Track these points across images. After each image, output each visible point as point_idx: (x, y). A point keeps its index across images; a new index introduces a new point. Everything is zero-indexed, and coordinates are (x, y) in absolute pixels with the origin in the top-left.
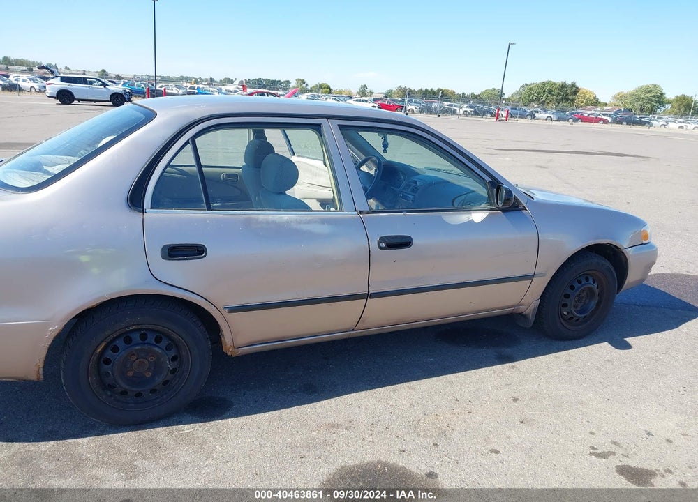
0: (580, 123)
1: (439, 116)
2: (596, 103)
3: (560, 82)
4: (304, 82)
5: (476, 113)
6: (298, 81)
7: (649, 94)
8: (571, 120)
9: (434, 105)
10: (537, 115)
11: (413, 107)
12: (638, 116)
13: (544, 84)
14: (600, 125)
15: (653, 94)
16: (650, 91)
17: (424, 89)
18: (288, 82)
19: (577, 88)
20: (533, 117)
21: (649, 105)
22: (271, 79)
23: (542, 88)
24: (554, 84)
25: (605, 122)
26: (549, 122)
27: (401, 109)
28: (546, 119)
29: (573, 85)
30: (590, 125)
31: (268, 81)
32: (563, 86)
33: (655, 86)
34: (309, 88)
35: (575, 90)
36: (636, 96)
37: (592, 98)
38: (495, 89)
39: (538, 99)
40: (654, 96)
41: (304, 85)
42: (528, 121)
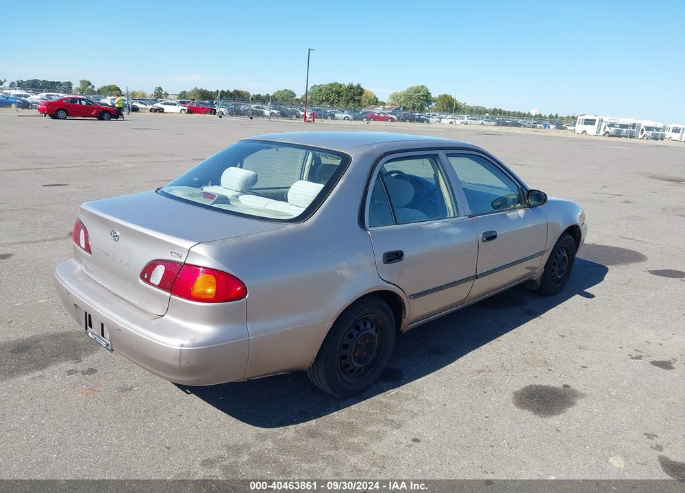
0: (372, 123)
1: (251, 118)
2: (376, 102)
3: (347, 84)
4: (89, 84)
5: (283, 115)
6: (83, 82)
7: (418, 94)
8: (365, 119)
9: (242, 107)
10: (336, 115)
11: (222, 110)
12: (417, 114)
13: (331, 85)
14: (389, 123)
15: (422, 94)
16: (419, 92)
17: (220, 90)
18: (69, 84)
19: (362, 89)
20: (333, 117)
21: (419, 104)
22: (49, 81)
23: (330, 90)
24: (341, 86)
25: (393, 120)
26: (347, 122)
27: (211, 112)
28: (344, 119)
29: (359, 87)
30: (382, 123)
31: (45, 83)
32: (351, 87)
33: (423, 87)
34: (96, 89)
35: (360, 91)
36: (408, 96)
37: (372, 98)
38: (287, 90)
39: (327, 100)
40: (423, 96)
41: (90, 87)
42: (329, 121)
